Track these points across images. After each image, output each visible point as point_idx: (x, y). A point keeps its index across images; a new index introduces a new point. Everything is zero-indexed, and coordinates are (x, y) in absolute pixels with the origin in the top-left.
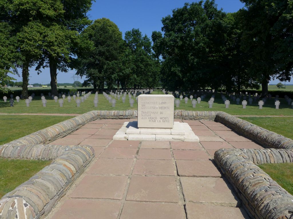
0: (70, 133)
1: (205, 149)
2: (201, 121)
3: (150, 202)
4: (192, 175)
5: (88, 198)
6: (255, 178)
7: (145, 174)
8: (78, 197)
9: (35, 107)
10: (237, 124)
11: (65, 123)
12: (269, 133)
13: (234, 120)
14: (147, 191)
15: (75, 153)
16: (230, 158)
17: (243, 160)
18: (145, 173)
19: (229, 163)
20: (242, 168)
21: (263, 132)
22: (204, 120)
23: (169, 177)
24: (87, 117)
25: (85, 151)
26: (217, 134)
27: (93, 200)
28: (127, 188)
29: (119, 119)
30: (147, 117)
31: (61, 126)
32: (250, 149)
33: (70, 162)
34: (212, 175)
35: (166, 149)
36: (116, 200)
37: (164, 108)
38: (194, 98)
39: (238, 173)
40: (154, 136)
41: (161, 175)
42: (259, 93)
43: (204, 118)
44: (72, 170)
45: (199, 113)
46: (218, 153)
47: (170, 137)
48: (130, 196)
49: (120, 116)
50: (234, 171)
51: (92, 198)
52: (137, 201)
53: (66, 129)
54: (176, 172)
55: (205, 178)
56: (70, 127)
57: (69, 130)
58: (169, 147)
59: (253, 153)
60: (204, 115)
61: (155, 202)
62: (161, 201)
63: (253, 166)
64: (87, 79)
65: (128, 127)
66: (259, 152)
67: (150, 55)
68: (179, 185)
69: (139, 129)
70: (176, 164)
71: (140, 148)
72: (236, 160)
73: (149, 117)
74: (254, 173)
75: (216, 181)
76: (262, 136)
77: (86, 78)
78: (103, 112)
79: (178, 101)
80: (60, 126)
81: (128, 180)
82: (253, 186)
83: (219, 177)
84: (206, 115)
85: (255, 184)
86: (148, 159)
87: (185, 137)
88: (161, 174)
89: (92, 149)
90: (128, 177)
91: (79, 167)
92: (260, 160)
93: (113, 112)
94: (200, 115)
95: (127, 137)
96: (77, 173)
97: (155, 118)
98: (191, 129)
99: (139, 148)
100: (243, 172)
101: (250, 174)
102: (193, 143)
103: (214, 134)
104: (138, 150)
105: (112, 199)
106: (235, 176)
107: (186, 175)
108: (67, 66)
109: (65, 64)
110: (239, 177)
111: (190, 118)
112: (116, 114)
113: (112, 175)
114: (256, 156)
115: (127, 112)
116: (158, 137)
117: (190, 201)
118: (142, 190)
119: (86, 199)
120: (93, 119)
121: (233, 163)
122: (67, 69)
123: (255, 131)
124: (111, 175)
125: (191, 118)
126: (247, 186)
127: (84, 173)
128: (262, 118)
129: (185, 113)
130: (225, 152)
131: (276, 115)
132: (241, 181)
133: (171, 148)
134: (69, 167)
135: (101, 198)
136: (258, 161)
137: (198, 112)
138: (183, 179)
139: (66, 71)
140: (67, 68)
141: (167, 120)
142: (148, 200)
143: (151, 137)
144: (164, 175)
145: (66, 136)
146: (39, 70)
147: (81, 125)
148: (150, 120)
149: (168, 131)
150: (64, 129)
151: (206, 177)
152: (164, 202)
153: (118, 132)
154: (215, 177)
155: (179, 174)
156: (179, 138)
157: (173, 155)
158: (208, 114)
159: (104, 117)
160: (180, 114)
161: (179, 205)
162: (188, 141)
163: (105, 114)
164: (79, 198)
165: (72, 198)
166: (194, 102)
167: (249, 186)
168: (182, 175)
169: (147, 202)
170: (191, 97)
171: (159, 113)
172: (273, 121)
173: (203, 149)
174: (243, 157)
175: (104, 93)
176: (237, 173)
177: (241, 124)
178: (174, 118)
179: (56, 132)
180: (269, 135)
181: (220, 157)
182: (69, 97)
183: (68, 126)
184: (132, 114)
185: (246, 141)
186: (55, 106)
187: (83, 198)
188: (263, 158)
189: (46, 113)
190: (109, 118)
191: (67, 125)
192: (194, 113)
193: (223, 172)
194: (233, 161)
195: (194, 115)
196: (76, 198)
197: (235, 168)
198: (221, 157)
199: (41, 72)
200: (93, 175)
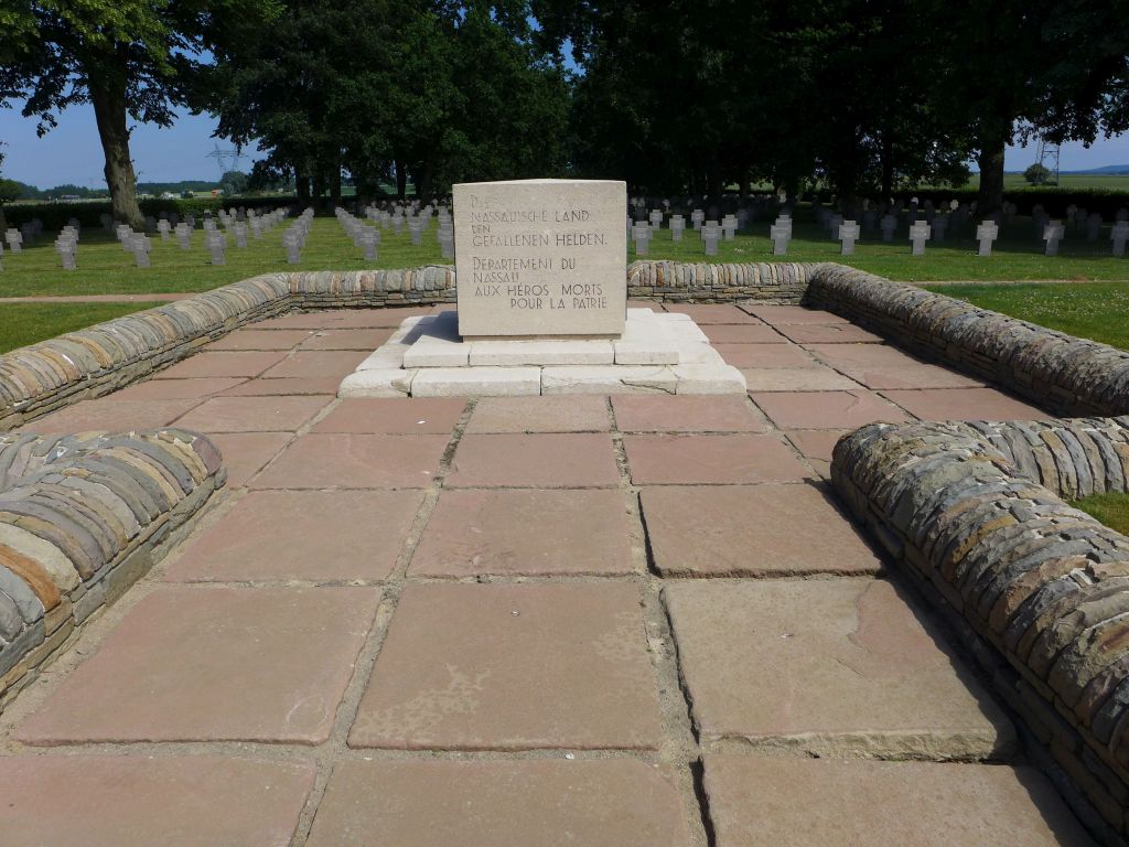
0: (142, 376)
1: (776, 427)
2: (748, 305)
3: (491, 749)
4: (726, 567)
5: (122, 742)
6: (1108, 594)
7: (475, 573)
8: (61, 736)
9: (28, 271)
10: (912, 310)
11: (113, 327)
12: (1073, 347)
13: (894, 297)
14: (479, 678)
15: (86, 473)
16: (929, 472)
17: (1003, 482)
18: (479, 566)
19: (927, 500)
20: (1009, 532)
21: (1044, 341)
22: (758, 302)
23: (604, 579)
24: (233, 299)
25: (159, 458)
26: (820, 357)
27: (151, 754)
28: (366, 662)
29: (385, 310)
30: (503, 287)
31: (92, 343)
32: (1018, 424)
33: (39, 526)
34: (832, 566)
35: (593, 432)
36: (290, 747)
37: (578, 241)
38: (708, 217)
39: (991, 558)
40: (534, 374)
41: (561, 574)
42: (965, 198)
43: (757, 292)
44: (42, 576)
45: (737, 270)
46: (856, 447)
47: (611, 376)
48: (376, 715)
49: (390, 292)
50: (963, 548)
51: (149, 741)
52: (412, 748)
53: (118, 354)
54: (640, 551)
55: (797, 585)
56: (142, 347)
57: (137, 359)
58: (604, 422)
59: (1037, 441)
60: (758, 281)
61: (521, 748)
62: (555, 742)
63: (1070, 516)
64: (264, 155)
65: (411, 339)
66: (1068, 435)
67: (522, 43)
68: (662, 631)
69: (466, 343)
70: (641, 507)
71: (467, 431)
72: (967, 481)
73: (512, 285)
74: (1091, 556)
75: (858, 598)
76: (1041, 361)
77: (259, 149)
78: (316, 280)
79: (642, 229)
80: (85, 339)
81: (383, 608)
82: (1106, 643)
83: (868, 572)
84: (765, 281)
85: (1116, 629)
86: (497, 488)
87: (682, 372)
88: (561, 570)
89: (204, 447)
90: (379, 591)
91: (107, 548)
92: (1073, 479)
93: (357, 278)
94: (741, 279)
95: (407, 382)
96: (88, 584)
97: (537, 290)
98: (706, 339)
99: (460, 434)
100: (1021, 550)
101: (1067, 566)
102: (719, 400)
103: (809, 360)
104: (454, 440)
105: (266, 742)
106: (969, 571)
107: (695, 569)
108: (166, 97)
109: (158, 87)
110: (1001, 581)
111: (696, 294)
112: (370, 287)
113: (296, 582)
114: (1054, 457)
115: (423, 277)
116: (554, 377)
117: (726, 737)
118: (451, 668)
119: (108, 749)
120: (266, 310)
121: (949, 502)
122: (171, 113)
123: (1000, 339)
124: (293, 583)
125: (702, 294)
126: (1065, 641)
127: (147, 576)
128: (1007, 287)
129: (676, 272)
130: (894, 439)
131: (1055, 278)
132: (1013, 603)
133: (615, 428)
134: (28, 559)
135: (198, 737)
136: (1064, 482)
137: (732, 266)
138: (680, 594)
139: (162, 118)
140: (170, 106)
141: (597, 297)
142: (478, 741)
143: (519, 379)
144: (577, 574)
145: (122, 388)
146: (44, 117)
147: (207, 338)
148: (517, 298)
149: (602, 348)
150: (107, 356)
151: (804, 574)
152: (574, 748)
153: (365, 365)
154: (848, 574)
155: (660, 563)
156: (652, 379)
157: (625, 461)
158: (775, 276)
159: (317, 302)
160: (654, 276)
161: (665, 767)
162: (695, 392)
163: (323, 286)
164: (68, 743)
165: (25, 743)
166: (711, 231)
167: (1082, 644)
168: (675, 568)
169: (477, 749)
170: (698, 216)
171: (557, 265)
172: (1059, 300)
173: (770, 427)
174: (995, 464)
175: (339, 211)
176: (982, 558)
177: (929, 311)
178: (628, 296)
179: (58, 368)
180: (1074, 355)
181: (869, 465)
182: (183, 230)
183: (131, 340)
184: (442, 283)
185: (959, 385)
186: (115, 264)
187: (89, 741)
188: (1091, 467)
189: (68, 294)
190: (340, 304)
191: (126, 336)
192: (715, 272)
193: (893, 549)
194: (947, 487)
195: (716, 281)
196: (50, 744)
197: (964, 527)
198: (876, 465)
199: (55, 124)
200: (197, 586)
